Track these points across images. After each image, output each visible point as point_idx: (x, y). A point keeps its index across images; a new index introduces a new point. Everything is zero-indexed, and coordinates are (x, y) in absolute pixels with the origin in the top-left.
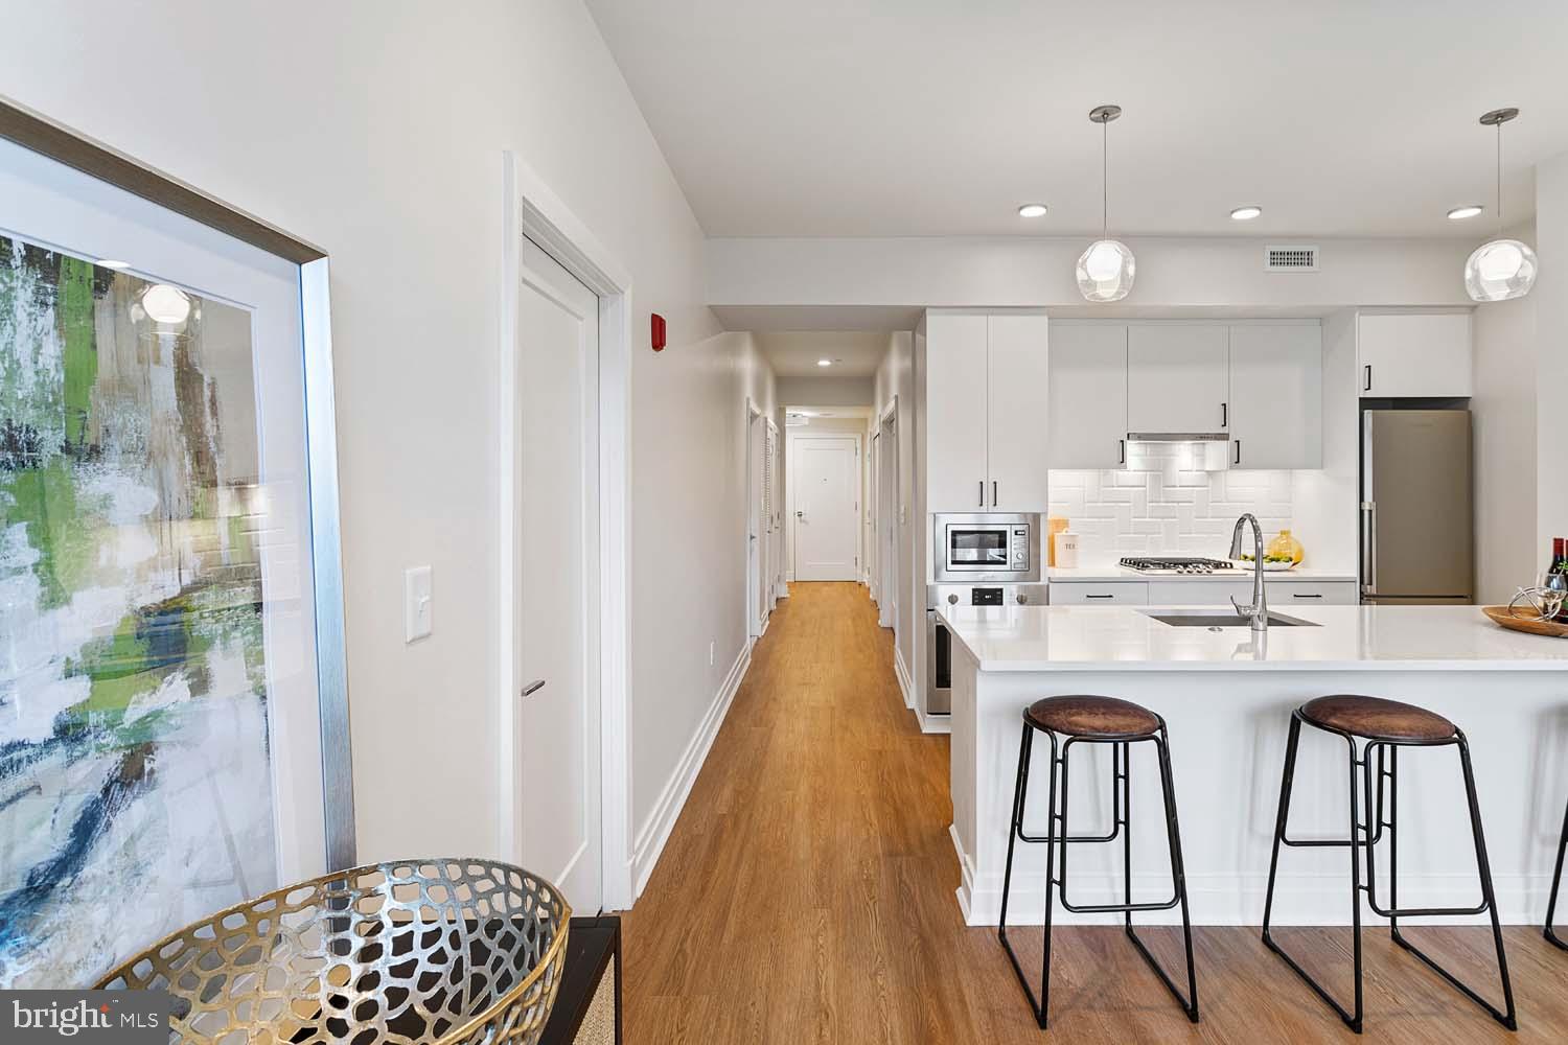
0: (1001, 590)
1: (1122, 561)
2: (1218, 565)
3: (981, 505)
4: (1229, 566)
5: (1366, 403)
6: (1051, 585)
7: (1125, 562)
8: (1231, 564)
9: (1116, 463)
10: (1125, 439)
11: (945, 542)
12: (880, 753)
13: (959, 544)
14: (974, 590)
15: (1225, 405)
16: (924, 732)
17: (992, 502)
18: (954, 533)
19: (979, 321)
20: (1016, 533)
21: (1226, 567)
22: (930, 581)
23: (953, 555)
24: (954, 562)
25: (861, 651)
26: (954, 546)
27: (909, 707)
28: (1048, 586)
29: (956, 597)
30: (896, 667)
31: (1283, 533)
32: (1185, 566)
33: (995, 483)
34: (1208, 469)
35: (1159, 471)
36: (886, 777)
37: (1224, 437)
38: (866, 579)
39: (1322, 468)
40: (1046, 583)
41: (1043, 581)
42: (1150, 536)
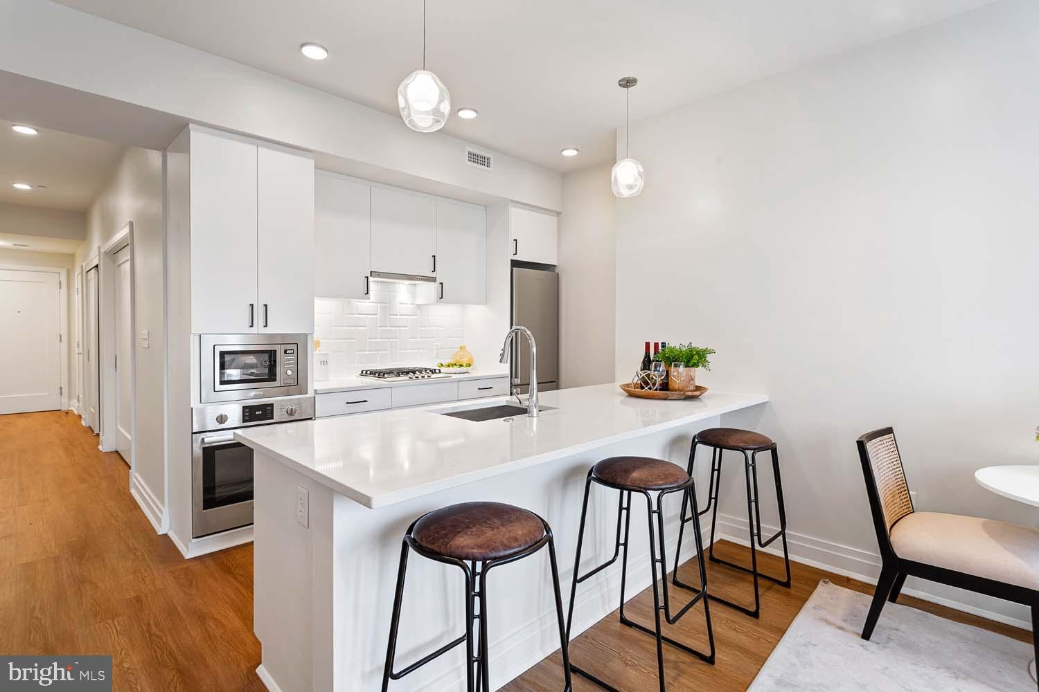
0: (272, 405)
1: (362, 372)
2: (433, 371)
3: (252, 326)
4: (437, 371)
5: (515, 264)
6: (317, 396)
7: (365, 373)
8: (440, 370)
9: (363, 294)
10: (369, 275)
11: (210, 364)
12: (138, 599)
13: (227, 364)
14: (244, 408)
15: (434, 256)
16: (186, 558)
17: (262, 323)
18: (223, 354)
19: (249, 149)
20: (285, 352)
21: (435, 373)
22: (195, 403)
23: (222, 374)
24: (223, 382)
25: (83, 481)
26: (223, 367)
27: (160, 532)
28: (314, 397)
29: (226, 416)
30: (133, 491)
31: (461, 348)
32: (414, 372)
33: (266, 306)
34: (417, 303)
35: (386, 304)
36: (154, 630)
37: (433, 280)
38: (75, 407)
39: (486, 304)
40: (313, 395)
41: (310, 394)
42: (380, 352)
